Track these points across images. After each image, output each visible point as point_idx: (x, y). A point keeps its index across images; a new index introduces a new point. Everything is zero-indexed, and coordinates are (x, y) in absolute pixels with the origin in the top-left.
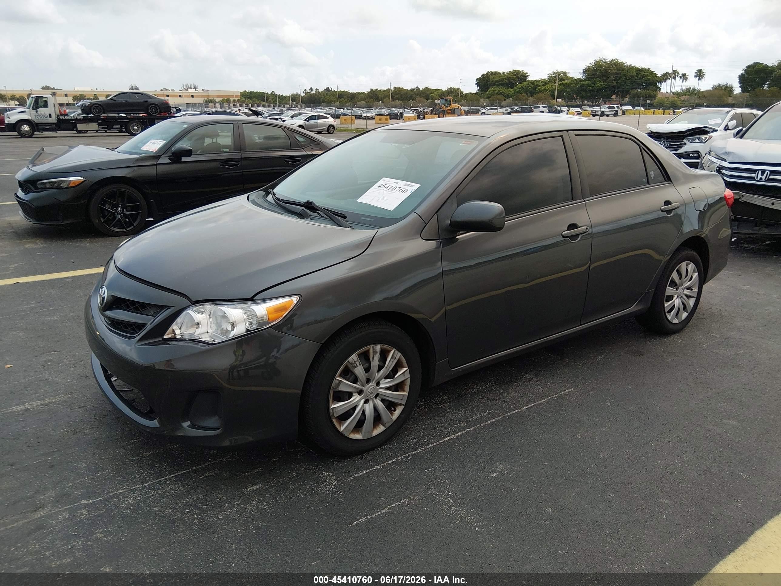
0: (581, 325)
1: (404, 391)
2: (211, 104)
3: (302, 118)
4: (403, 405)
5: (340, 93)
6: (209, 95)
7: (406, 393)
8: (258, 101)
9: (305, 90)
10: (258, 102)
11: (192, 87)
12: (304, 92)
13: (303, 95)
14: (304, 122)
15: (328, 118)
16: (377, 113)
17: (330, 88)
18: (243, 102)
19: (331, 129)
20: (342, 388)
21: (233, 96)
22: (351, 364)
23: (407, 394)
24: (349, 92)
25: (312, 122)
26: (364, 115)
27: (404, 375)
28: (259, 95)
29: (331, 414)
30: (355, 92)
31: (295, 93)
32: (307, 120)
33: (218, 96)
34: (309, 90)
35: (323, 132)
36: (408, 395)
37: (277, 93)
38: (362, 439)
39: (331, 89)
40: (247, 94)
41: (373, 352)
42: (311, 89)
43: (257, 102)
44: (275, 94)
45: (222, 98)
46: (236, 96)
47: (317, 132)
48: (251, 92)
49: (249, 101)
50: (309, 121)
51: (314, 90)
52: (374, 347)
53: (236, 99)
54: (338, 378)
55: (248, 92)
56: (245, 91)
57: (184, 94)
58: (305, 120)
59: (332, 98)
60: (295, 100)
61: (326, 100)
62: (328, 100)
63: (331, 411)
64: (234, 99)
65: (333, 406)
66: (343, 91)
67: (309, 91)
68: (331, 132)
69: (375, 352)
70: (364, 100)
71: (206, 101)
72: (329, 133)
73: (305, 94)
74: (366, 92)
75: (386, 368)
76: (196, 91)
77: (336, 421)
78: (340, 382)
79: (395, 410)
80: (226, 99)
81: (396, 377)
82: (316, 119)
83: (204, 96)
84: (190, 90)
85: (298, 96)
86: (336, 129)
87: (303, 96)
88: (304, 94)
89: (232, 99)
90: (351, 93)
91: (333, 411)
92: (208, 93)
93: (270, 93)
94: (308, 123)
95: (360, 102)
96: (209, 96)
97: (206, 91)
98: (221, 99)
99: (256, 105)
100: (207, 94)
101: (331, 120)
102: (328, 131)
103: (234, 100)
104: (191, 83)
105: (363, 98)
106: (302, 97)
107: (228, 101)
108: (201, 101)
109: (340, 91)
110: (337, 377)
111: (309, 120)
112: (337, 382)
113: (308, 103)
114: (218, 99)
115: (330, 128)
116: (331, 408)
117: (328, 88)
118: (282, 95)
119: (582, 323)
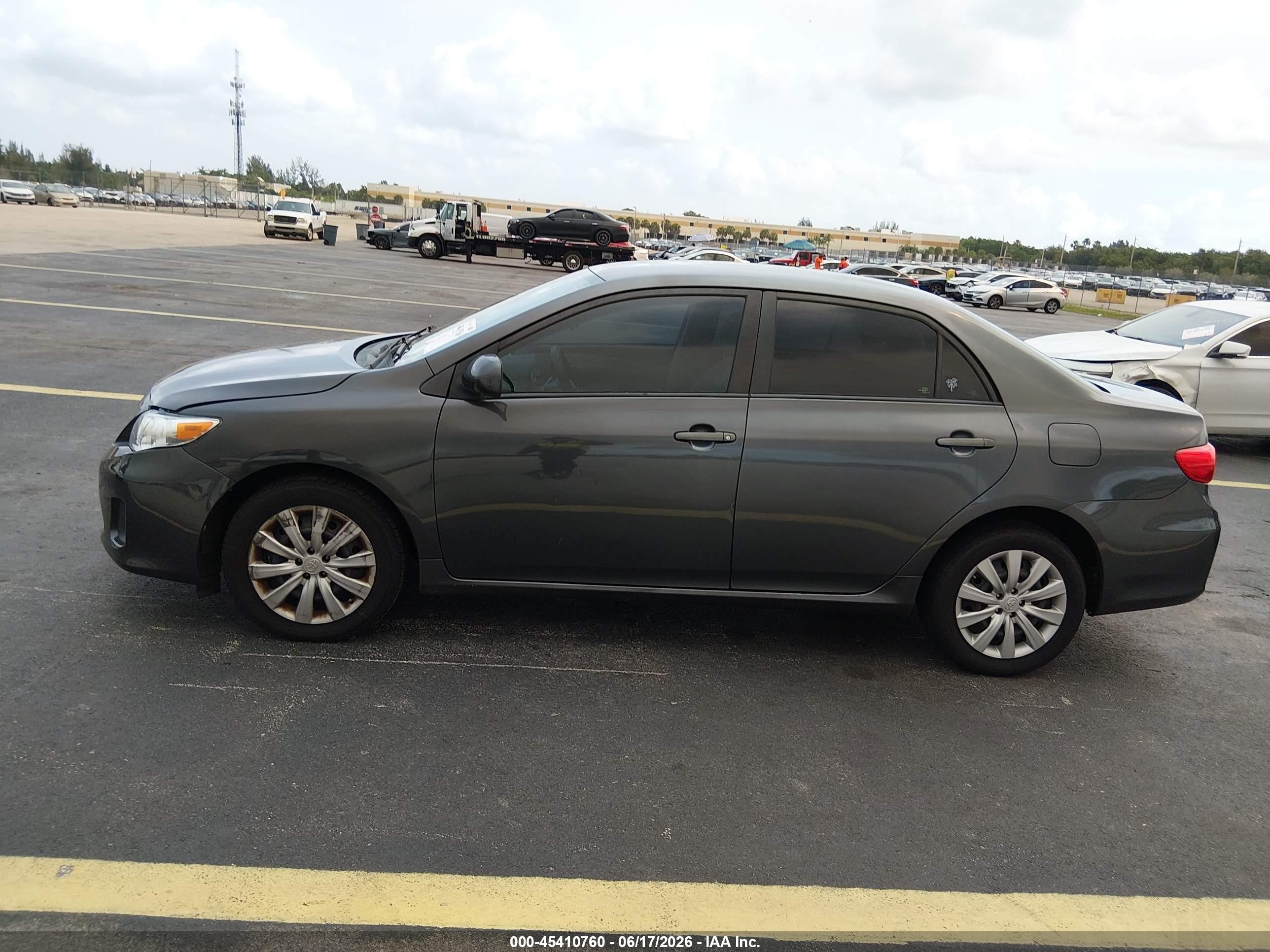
0: (730, 589)
1: (367, 581)
2: (908, 255)
3: (1003, 283)
4: (362, 599)
5: (1139, 251)
6: (912, 239)
7: (369, 586)
8: (987, 254)
9: (1076, 242)
10: (987, 256)
11: (890, 227)
12: (1072, 245)
13: (1068, 249)
14: (1005, 289)
15: (1051, 287)
16: (1181, 291)
17: (1125, 242)
18: (962, 254)
19: (1051, 307)
20: (265, 546)
21: (947, 244)
22: (282, 520)
23: (371, 587)
24: (1157, 250)
25: (1019, 291)
26: (1156, 290)
27: (365, 560)
28: (992, 246)
29: (250, 573)
30: (1168, 251)
31: (1056, 246)
32: (1011, 287)
33: (924, 243)
34: (1084, 242)
35: (1037, 310)
36: (371, 590)
37: (1024, 243)
38: (294, 620)
39: (1127, 243)
40: (973, 242)
41: (316, 515)
42: (1087, 241)
43: (985, 255)
44: (1020, 245)
45: (930, 246)
46: (953, 245)
47: (1028, 308)
48: (980, 239)
49: (972, 253)
50: (1014, 289)
51: (1092, 242)
52: (318, 510)
53: (952, 249)
54: (263, 533)
55: (975, 240)
56: (972, 237)
57: (872, 236)
58: (1008, 287)
59: (1119, 259)
60: (1052, 257)
61: (1108, 261)
62: (1112, 261)
63: (250, 569)
64: (948, 248)
65: (253, 565)
66: (1146, 248)
67: (1082, 245)
68: (1050, 311)
69: (319, 516)
70: (1179, 266)
71: (903, 249)
72: (1047, 312)
73: (1074, 248)
74: (1189, 254)
75: (334, 541)
76: (892, 234)
77: (258, 585)
78: (264, 538)
79: (352, 603)
80: (935, 247)
81: (350, 557)
82: (1027, 287)
83: (901, 241)
84: (884, 231)
85: (1059, 251)
86: (1061, 306)
87: (1068, 251)
88: (1072, 249)
89: (944, 249)
90: (1160, 253)
91: (252, 570)
92: (910, 237)
93: (1011, 243)
94: (1011, 292)
95: (1171, 270)
96: (909, 242)
97: (907, 233)
98: (927, 247)
99: (981, 260)
100: (908, 239)
101: (1055, 292)
102: (1046, 308)
103: (948, 251)
104: (889, 220)
105: (1182, 263)
106: (1066, 253)
107: (937, 251)
108: (895, 248)
109: (1140, 248)
110: (262, 530)
111: (1013, 287)
112: (261, 536)
113: (1075, 264)
114: (920, 247)
115: (1050, 304)
116: (250, 565)
117: (1122, 242)
118: (1033, 248)
119: (732, 588)
